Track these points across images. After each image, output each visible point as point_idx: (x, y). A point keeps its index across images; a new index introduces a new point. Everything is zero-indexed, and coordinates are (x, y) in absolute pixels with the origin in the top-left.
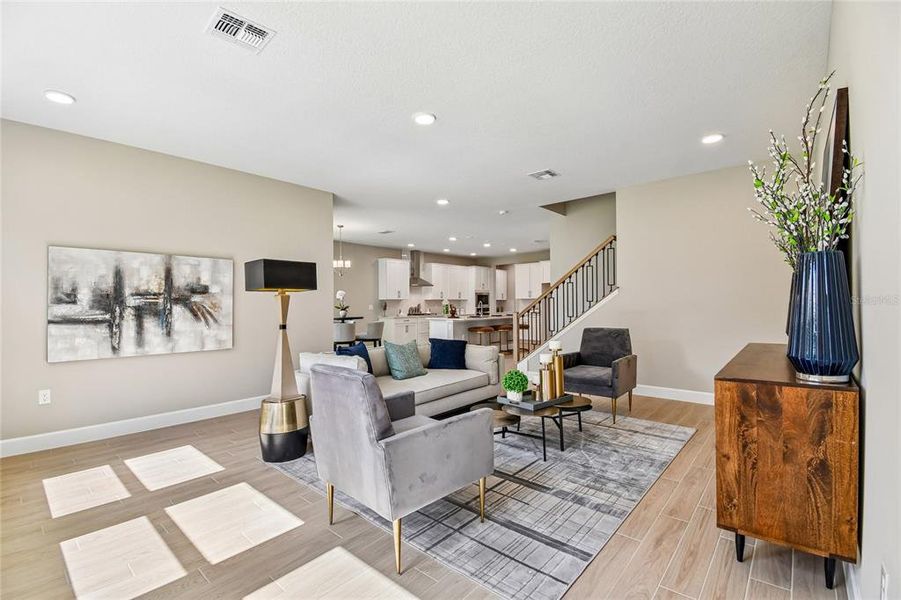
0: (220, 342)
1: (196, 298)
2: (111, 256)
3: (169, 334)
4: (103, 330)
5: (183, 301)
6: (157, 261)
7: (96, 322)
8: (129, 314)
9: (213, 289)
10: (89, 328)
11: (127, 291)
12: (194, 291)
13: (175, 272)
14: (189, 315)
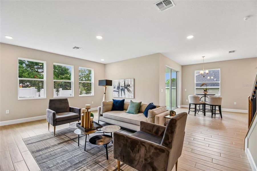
0: (132, 97)
1: (128, 87)
2: (118, 80)
3: (125, 94)
4: (117, 93)
5: (126, 88)
6: (123, 80)
7: (117, 91)
8: (120, 90)
9: (131, 85)
10: (116, 92)
11: (120, 86)
12: (128, 86)
13: (125, 82)
14: (127, 91)
